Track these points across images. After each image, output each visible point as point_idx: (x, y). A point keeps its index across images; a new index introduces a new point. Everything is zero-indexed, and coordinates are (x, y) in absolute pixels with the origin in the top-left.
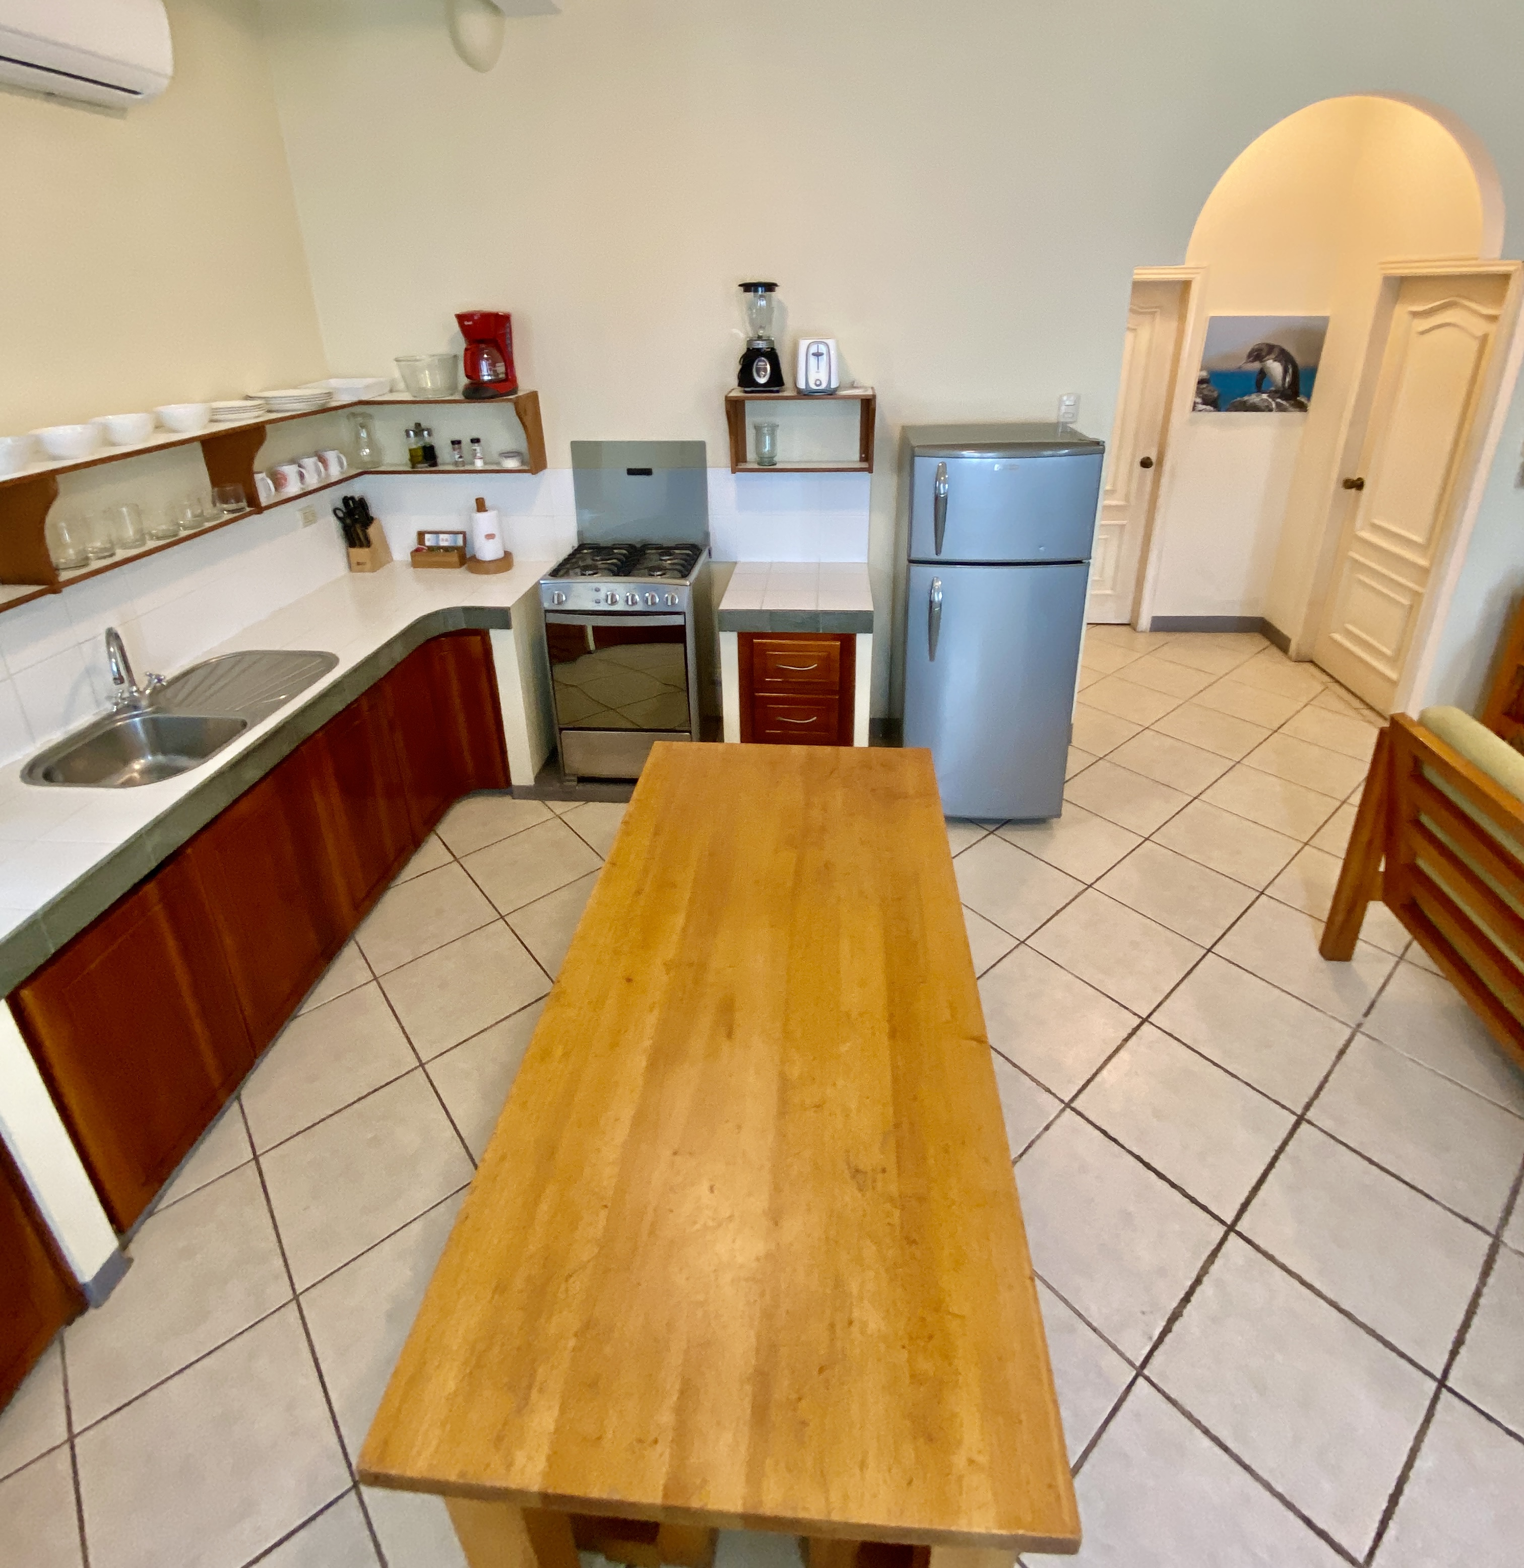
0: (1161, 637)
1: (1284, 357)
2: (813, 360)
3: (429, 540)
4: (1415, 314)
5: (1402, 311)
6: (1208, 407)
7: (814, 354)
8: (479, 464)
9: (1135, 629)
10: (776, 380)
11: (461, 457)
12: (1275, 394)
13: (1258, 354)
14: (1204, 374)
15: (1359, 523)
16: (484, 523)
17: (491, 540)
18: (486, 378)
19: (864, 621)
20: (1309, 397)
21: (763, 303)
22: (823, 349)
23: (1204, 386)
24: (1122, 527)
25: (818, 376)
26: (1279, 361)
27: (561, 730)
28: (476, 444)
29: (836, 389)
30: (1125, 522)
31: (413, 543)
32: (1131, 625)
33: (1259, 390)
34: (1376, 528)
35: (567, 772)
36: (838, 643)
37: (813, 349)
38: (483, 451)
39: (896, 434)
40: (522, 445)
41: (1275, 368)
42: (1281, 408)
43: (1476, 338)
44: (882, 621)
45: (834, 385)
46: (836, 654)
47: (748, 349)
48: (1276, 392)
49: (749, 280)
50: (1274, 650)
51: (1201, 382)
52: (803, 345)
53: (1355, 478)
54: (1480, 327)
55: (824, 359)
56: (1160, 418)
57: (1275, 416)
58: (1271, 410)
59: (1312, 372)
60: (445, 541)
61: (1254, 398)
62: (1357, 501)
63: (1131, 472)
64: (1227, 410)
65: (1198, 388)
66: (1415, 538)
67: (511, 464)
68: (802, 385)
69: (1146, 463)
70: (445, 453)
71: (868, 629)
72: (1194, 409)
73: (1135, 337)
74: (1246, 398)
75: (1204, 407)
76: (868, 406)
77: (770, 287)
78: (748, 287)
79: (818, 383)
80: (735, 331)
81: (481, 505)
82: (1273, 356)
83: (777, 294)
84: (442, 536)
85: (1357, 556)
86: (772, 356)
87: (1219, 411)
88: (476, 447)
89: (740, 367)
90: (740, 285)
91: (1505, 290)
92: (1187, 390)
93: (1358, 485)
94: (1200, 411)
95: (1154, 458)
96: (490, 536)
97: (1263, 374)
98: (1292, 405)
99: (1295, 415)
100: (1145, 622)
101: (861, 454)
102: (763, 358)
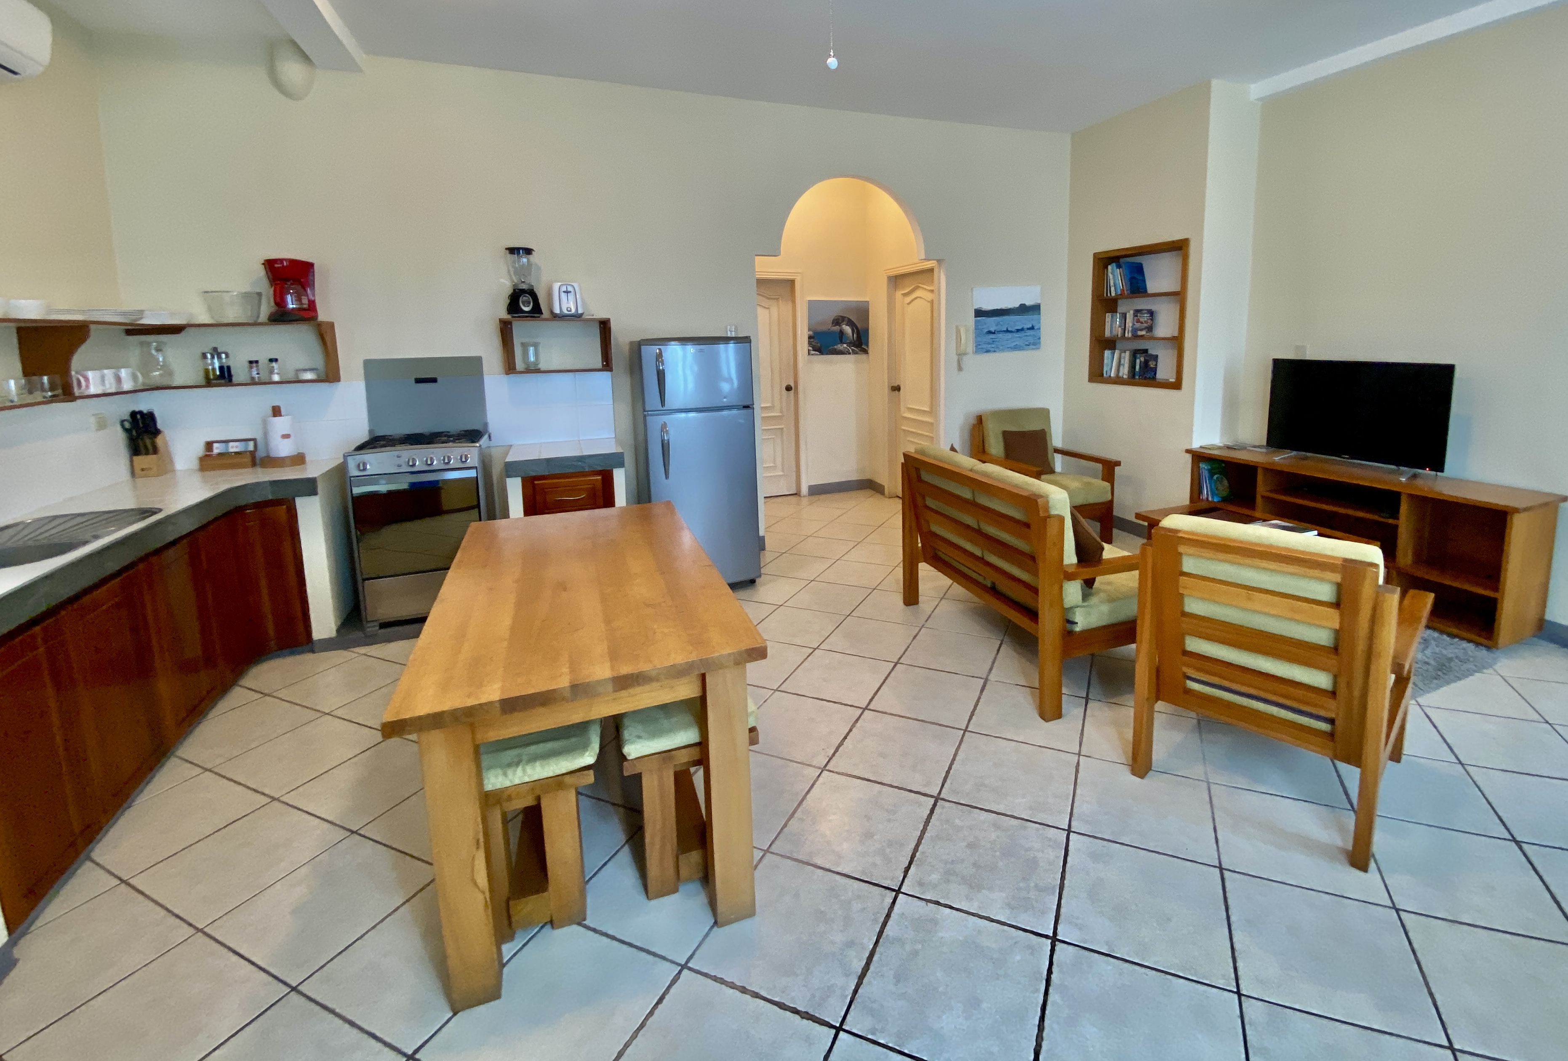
0: (815, 498)
1: (851, 323)
2: (563, 295)
3: (217, 448)
4: (905, 295)
5: (899, 294)
6: (817, 353)
7: (564, 292)
8: (276, 378)
9: (800, 496)
10: (537, 310)
11: (258, 374)
12: (850, 344)
13: (837, 321)
14: (811, 333)
15: (902, 409)
16: (280, 425)
17: (286, 440)
18: (291, 306)
19: (617, 460)
20: (868, 346)
21: (525, 260)
22: (570, 289)
23: (812, 340)
24: (782, 429)
25: (568, 306)
26: (848, 326)
27: (364, 580)
28: (274, 363)
29: (582, 314)
30: (783, 426)
31: (200, 450)
32: (797, 494)
33: (842, 342)
34: (911, 410)
35: (369, 619)
36: (599, 478)
37: (564, 288)
38: (279, 368)
39: (626, 349)
40: (319, 361)
41: (848, 329)
42: (855, 353)
43: (929, 302)
44: (629, 460)
45: (580, 311)
46: (599, 485)
47: (514, 290)
48: (850, 343)
49: (512, 246)
50: (879, 495)
51: (810, 337)
52: (556, 286)
53: (896, 385)
54: (929, 296)
55: (571, 296)
56: (792, 363)
57: (852, 357)
58: (850, 354)
59: (867, 331)
60: (234, 448)
61: (840, 347)
62: (899, 395)
63: (781, 395)
64: (827, 354)
65: (809, 341)
66: (926, 409)
67: (309, 376)
68: (557, 311)
69: (789, 388)
70: (240, 373)
71: (621, 465)
72: (809, 354)
73: (770, 311)
74: (835, 347)
75: (814, 352)
76: (604, 326)
77: (528, 251)
78: (512, 251)
79: (569, 309)
80: (502, 280)
81: (276, 412)
82: (845, 323)
83: (534, 258)
84: (231, 444)
85: (906, 428)
86: (532, 293)
87: (822, 354)
88: (274, 364)
89: (509, 301)
90: (506, 249)
91: (933, 274)
92: (803, 345)
93: (897, 389)
94: (812, 355)
95: (792, 385)
96: (286, 436)
97: (842, 333)
98: (860, 351)
99: (862, 357)
100: (804, 490)
101: (603, 363)
102: (528, 295)
